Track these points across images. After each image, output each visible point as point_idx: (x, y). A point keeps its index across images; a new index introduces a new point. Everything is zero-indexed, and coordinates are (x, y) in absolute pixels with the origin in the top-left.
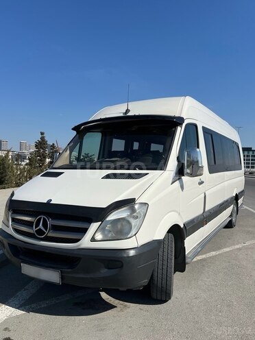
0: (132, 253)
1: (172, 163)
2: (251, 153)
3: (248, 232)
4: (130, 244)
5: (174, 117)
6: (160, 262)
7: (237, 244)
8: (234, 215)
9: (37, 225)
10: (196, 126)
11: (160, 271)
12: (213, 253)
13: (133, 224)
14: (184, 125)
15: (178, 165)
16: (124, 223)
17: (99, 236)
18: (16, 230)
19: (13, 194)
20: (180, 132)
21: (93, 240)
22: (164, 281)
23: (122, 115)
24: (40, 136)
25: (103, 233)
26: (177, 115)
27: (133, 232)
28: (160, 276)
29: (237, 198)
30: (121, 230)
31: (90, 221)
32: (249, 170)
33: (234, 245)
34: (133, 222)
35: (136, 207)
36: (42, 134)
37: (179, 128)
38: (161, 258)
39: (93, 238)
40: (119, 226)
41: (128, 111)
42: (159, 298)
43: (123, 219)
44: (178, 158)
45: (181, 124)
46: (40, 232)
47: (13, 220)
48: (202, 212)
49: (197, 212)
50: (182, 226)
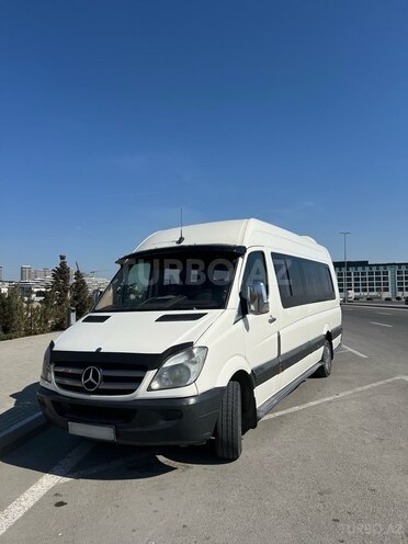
0: (192, 401)
1: (234, 300)
2: (367, 269)
3: (346, 381)
4: (189, 391)
5: (235, 247)
6: (224, 413)
7: (328, 397)
8: (328, 360)
9: (87, 377)
10: (262, 253)
11: (225, 423)
12: (297, 408)
13: (192, 370)
14: (246, 255)
15: (241, 302)
16: (182, 370)
17: (155, 385)
18: (61, 385)
19: (52, 344)
20: (242, 263)
21: (150, 389)
22: (230, 435)
23: (175, 245)
24: (60, 261)
25: (160, 382)
26: (238, 244)
27: (192, 379)
28: (225, 428)
29: (329, 337)
30: (179, 377)
31: (146, 369)
32: (366, 294)
33: (324, 397)
34: (193, 368)
35: (195, 351)
36: (62, 258)
37: (241, 259)
38: (224, 408)
39: (150, 388)
40: (177, 373)
41: (181, 239)
42: (226, 456)
43: (181, 365)
44: (240, 294)
45: (242, 255)
46: (90, 385)
47: (57, 374)
48: (276, 355)
49: (270, 355)
50: (249, 372)
